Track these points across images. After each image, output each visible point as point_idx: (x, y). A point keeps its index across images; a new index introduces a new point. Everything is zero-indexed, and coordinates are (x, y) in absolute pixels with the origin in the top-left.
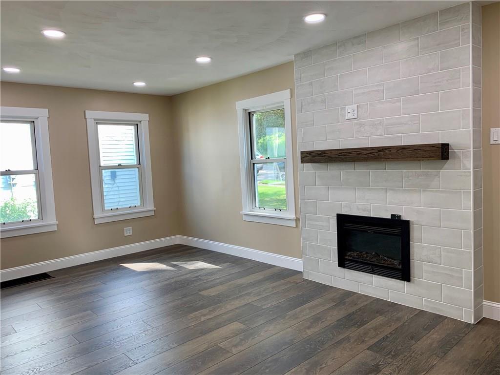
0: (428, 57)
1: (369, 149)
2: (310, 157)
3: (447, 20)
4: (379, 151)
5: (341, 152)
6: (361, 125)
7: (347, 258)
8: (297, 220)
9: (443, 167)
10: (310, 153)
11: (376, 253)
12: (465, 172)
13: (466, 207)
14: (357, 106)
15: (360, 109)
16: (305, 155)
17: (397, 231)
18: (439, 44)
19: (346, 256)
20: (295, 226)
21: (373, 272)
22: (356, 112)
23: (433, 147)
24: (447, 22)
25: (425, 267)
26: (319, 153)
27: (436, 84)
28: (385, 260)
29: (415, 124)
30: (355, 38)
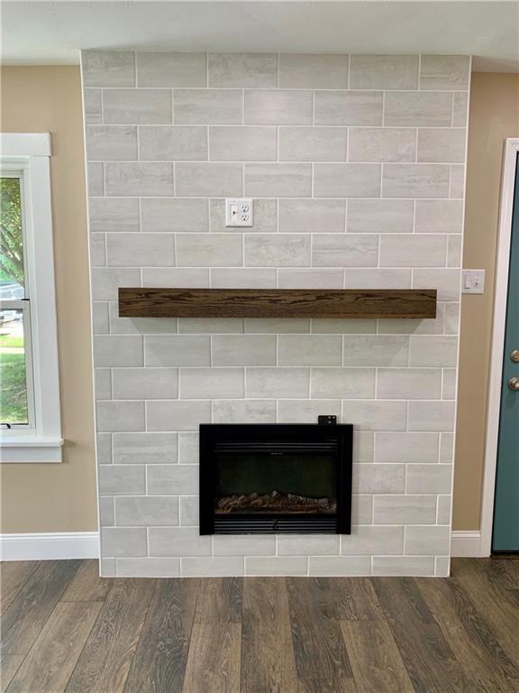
0: (399, 133)
1: (297, 293)
2: (146, 303)
3: (433, 76)
4: (319, 298)
5: (233, 295)
6: (261, 242)
7: (219, 512)
8: (67, 446)
9: (414, 329)
10: (148, 293)
11: (279, 492)
12: (449, 338)
13: (447, 393)
14: (254, 202)
15: (259, 210)
16: (132, 297)
17: (327, 446)
18: (419, 115)
19: (218, 508)
20: (60, 461)
21: (275, 530)
22: (249, 213)
23: (423, 295)
24: (434, 78)
25: (377, 502)
26: (173, 294)
27: (410, 184)
28: (300, 502)
29: (369, 250)
30: (252, 55)
